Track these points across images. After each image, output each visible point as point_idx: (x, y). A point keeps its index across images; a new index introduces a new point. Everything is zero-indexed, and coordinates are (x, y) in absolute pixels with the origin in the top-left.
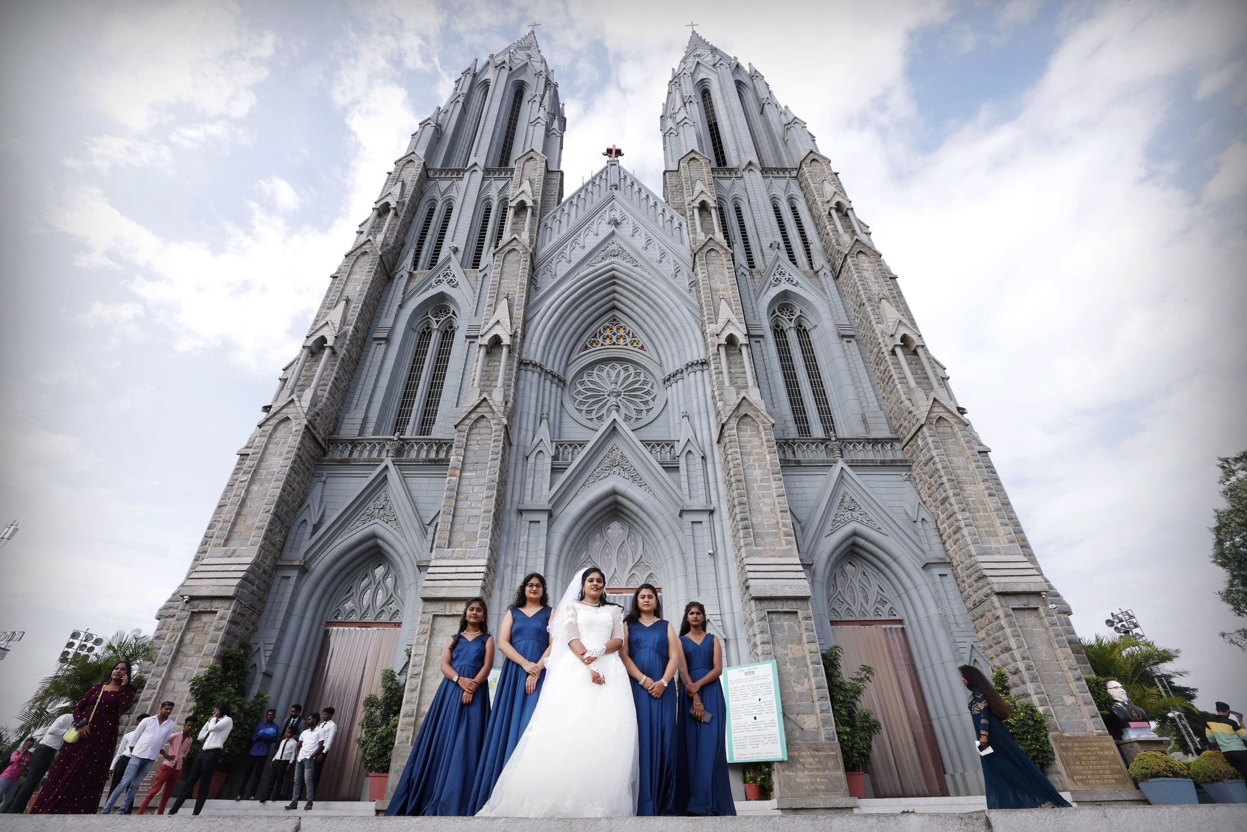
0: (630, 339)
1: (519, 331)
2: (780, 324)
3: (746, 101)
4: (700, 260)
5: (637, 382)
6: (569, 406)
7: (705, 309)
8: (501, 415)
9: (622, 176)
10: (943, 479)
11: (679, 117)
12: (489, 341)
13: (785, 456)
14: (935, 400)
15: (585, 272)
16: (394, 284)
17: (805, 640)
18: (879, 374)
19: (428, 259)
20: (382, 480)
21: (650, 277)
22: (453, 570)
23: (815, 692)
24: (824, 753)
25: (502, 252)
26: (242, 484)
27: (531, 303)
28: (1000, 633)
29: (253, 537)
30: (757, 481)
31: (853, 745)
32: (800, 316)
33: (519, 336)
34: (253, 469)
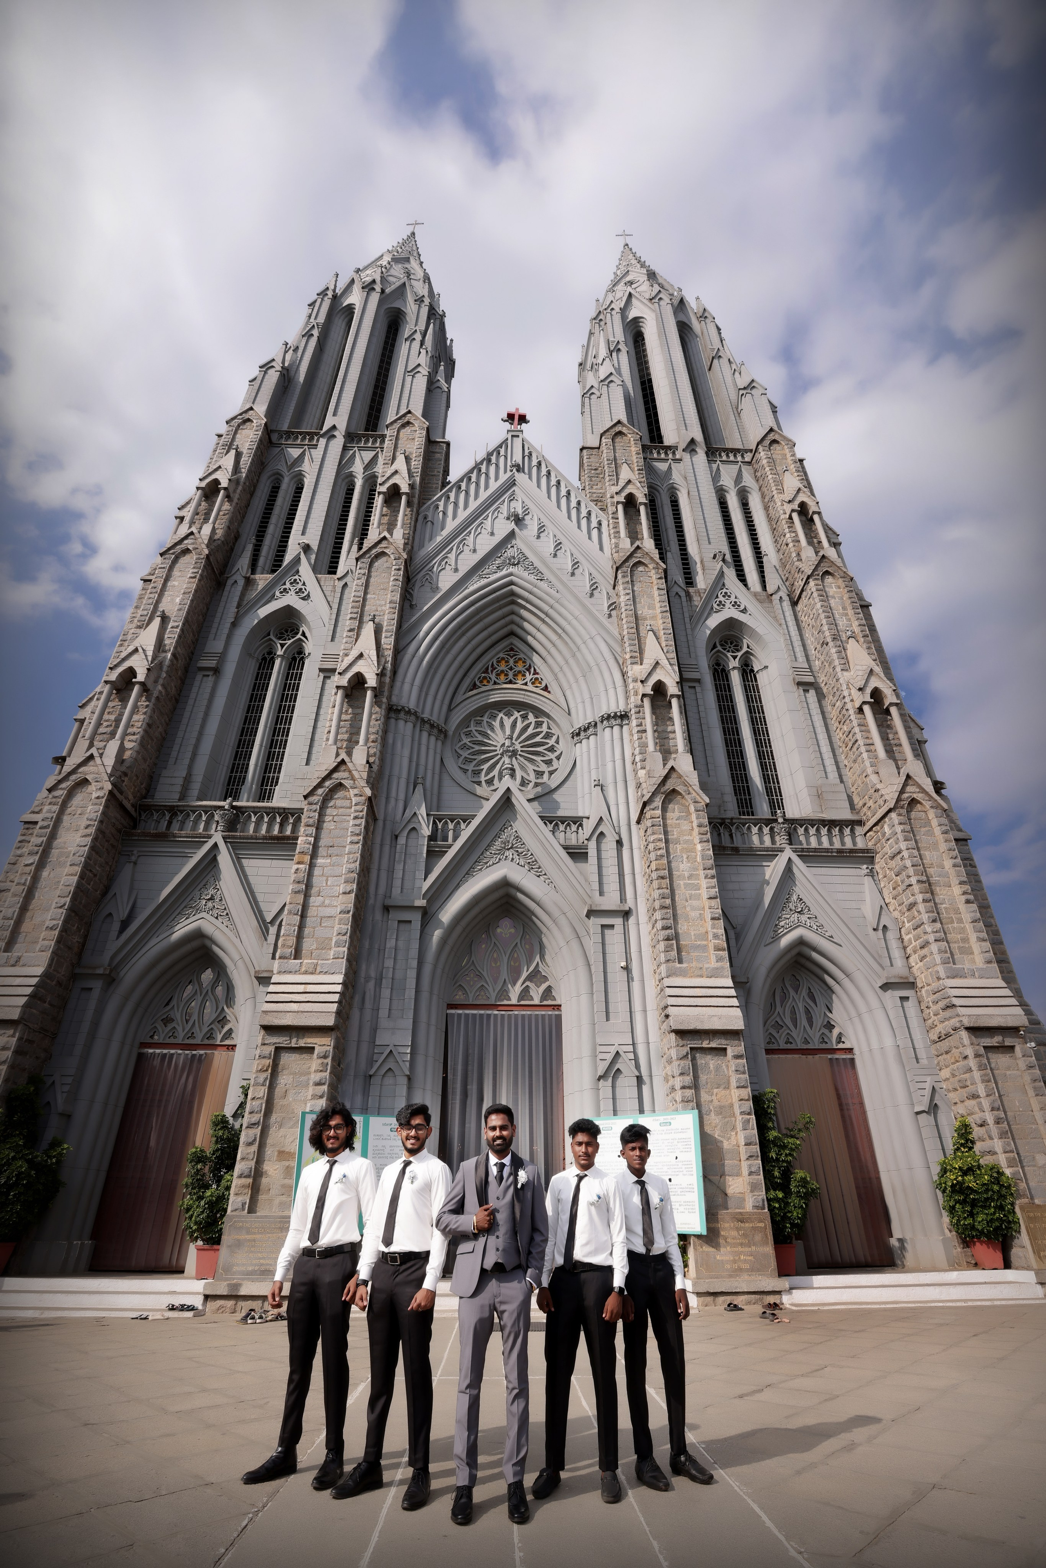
0: (531, 676)
1: (389, 666)
2: (722, 662)
3: (690, 351)
4: (623, 577)
5: (538, 734)
6: (452, 765)
7: (627, 645)
8: (363, 783)
9: (526, 453)
10: (912, 879)
11: (603, 372)
12: (349, 681)
13: (720, 841)
14: (908, 777)
15: (476, 586)
16: (225, 593)
17: (734, 1084)
18: (841, 735)
19: (270, 558)
20: (210, 862)
21: (558, 596)
22: (301, 988)
23: (743, 1149)
24: (751, 1225)
25: (368, 555)
26: (28, 869)
27: (405, 626)
28: (967, 1075)
29: (44, 939)
30: (684, 879)
31: (785, 1214)
32: (747, 652)
33: (388, 673)
34: (41, 848)
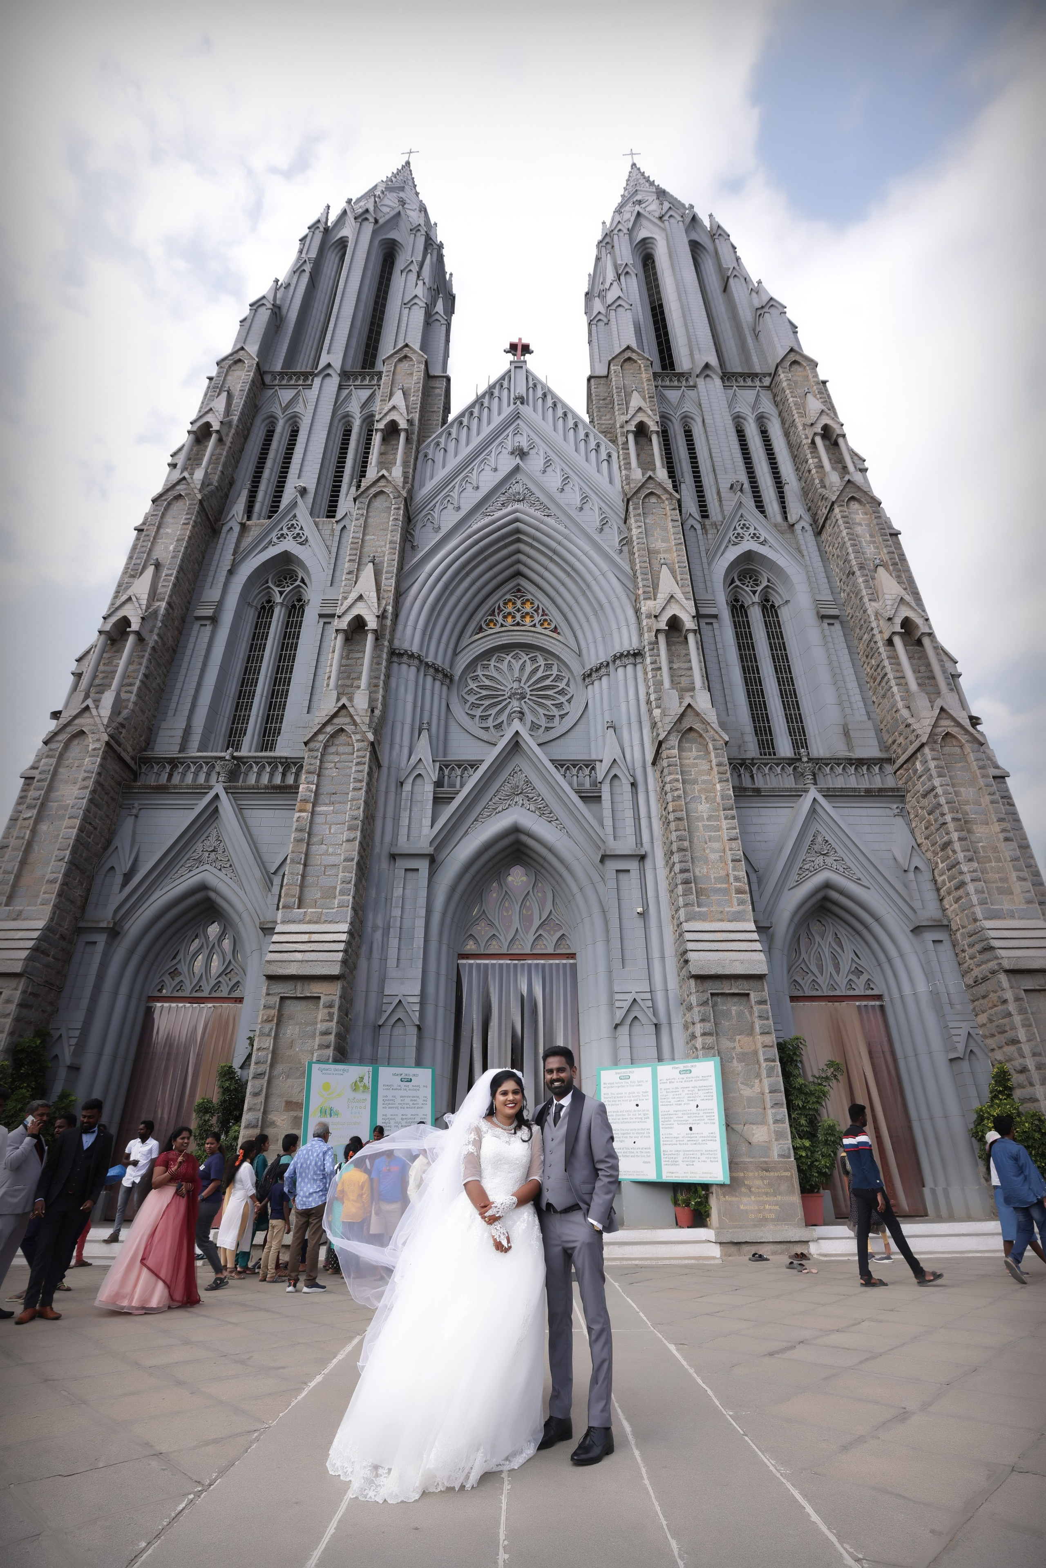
0: (540, 618)
1: (390, 609)
2: (741, 598)
3: (704, 272)
4: (634, 509)
5: (548, 677)
6: (458, 710)
7: (639, 579)
8: (365, 728)
9: (531, 385)
10: (946, 817)
11: (611, 297)
12: (349, 624)
13: (741, 782)
14: (942, 709)
15: (479, 524)
16: (221, 541)
17: (757, 1030)
18: (869, 670)
19: (266, 503)
20: (212, 813)
21: (566, 531)
22: (305, 938)
23: (768, 1097)
24: (776, 1174)
25: (365, 495)
26: (27, 822)
27: (406, 568)
28: (1006, 1021)
29: (44, 893)
30: (703, 820)
31: (813, 1162)
32: (767, 587)
33: (390, 616)
34: (39, 801)
